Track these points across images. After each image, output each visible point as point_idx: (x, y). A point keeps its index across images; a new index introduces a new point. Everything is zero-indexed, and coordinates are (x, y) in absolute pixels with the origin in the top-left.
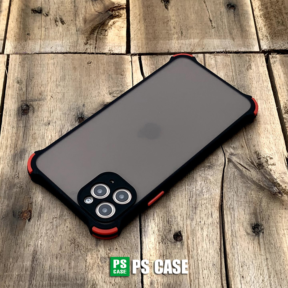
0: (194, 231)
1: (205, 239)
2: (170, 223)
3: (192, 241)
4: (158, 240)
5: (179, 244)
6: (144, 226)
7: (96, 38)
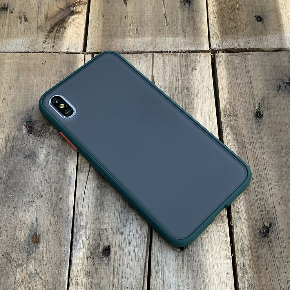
0: (122, 245)
1: (131, 255)
2: (100, 237)
3: (119, 257)
4: (87, 255)
5: (106, 259)
6: (75, 239)
7: (55, 36)
